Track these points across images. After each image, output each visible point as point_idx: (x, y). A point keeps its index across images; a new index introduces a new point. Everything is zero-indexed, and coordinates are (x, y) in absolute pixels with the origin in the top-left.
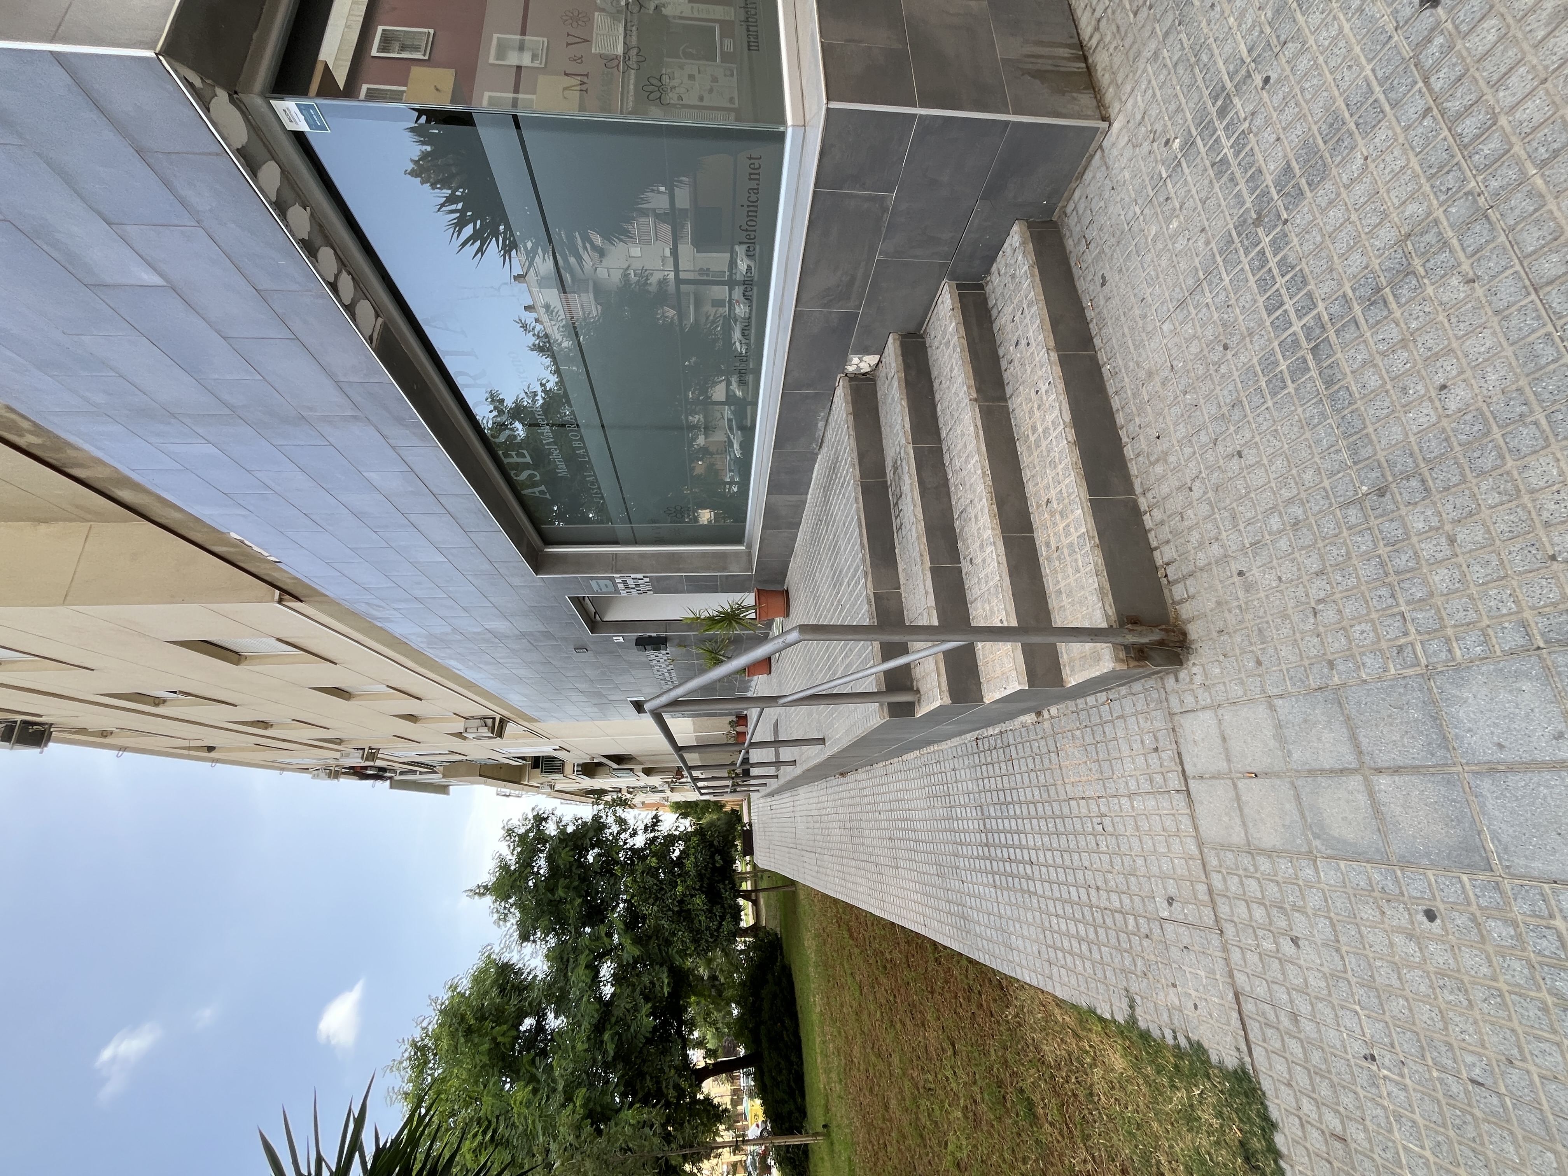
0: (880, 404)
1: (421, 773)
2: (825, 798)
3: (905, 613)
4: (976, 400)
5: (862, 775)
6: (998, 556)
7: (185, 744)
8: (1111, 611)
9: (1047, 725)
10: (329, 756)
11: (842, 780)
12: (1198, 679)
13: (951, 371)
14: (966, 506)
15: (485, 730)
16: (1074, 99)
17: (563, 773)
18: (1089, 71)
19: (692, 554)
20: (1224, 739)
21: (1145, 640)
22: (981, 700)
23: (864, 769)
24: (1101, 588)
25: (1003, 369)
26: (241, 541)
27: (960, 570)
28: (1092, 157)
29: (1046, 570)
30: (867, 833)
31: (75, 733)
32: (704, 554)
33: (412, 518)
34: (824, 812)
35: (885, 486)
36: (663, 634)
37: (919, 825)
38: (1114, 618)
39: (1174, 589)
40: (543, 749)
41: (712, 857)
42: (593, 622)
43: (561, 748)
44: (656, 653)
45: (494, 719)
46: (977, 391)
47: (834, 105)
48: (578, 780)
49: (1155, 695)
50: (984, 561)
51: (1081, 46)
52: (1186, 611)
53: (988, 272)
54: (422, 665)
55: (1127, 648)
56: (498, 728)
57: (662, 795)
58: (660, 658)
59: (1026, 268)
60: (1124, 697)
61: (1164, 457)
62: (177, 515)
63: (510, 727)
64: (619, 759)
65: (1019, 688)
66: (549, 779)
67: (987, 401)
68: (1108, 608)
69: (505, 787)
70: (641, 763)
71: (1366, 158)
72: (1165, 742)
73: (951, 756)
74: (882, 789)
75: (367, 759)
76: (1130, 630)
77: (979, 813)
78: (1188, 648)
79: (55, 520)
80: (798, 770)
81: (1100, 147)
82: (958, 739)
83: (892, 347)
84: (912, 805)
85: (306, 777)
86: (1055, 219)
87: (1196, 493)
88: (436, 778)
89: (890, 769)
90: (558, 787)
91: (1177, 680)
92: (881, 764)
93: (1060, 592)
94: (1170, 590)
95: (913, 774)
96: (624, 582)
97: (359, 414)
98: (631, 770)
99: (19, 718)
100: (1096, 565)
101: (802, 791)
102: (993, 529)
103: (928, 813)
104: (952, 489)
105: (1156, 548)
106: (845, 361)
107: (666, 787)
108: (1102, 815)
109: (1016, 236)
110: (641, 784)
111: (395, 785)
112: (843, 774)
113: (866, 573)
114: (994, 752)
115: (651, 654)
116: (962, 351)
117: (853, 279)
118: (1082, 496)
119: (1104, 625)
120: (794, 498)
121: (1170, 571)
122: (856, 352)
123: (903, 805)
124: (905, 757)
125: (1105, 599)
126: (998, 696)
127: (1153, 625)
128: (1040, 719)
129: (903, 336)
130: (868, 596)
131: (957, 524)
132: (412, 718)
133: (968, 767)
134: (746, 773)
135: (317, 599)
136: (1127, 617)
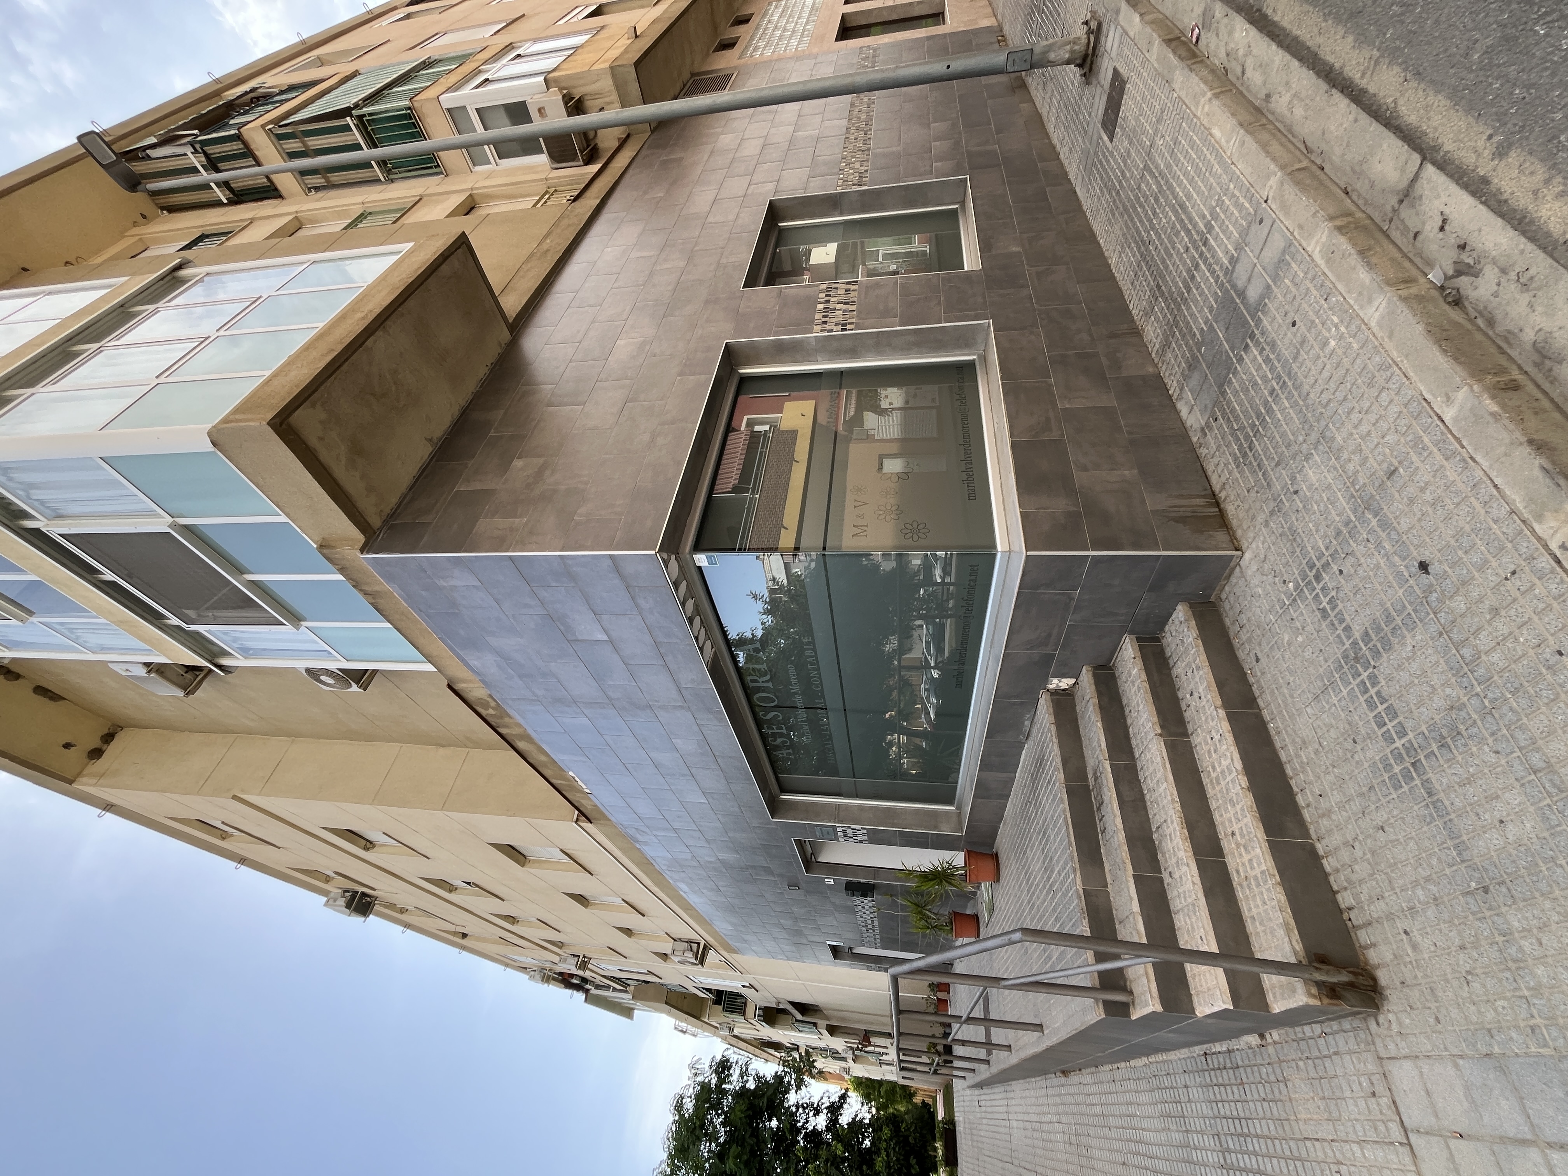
0: (1079, 717)
1: (615, 989)
2: (1043, 1100)
3: (1114, 912)
4: (1160, 735)
5: (1086, 1077)
6: (1193, 876)
7: (452, 928)
8: (1299, 947)
9: (1271, 1049)
10: (547, 958)
11: (1063, 1080)
12: (1395, 1027)
13: (1138, 705)
14: (1162, 824)
15: (690, 954)
16: (1211, 536)
17: (744, 1015)
18: (1222, 514)
19: (906, 810)
20: (1428, 1093)
21: (1334, 980)
22: (1193, 1011)
23: (1089, 1070)
24: (1286, 924)
25: (1183, 709)
26: (574, 778)
27: (1161, 880)
28: (1233, 569)
29: (1240, 895)
30: (1096, 1153)
31: (386, 907)
32: (917, 811)
33: (693, 771)
34: (1044, 1119)
35: (1087, 790)
36: (872, 881)
37: (1156, 1151)
38: (1302, 953)
39: (1358, 933)
40: (730, 983)
41: (907, 1159)
42: (808, 861)
43: (751, 986)
44: (862, 899)
45: (699, 944)
46: (1162, 727)
47: (1029, 553)
48: (758, 1027)
49: (1362, 1035)
50: (1181, 877)
51: (1214, 494)
52: (1373, 957)
53: (1162, 630)
54: (656, 884)
55: (1319, 984)
56: (701, 955)
57: (843, 1064)
58: (865, 906)
59: (1191, 639)
60: (1337, 1033)
61: (1328, 813)
62: (543, 758)
63: (711, 955)
64: (803, 1008)
65: (1225, 1007)
66: (729, 1020)
67: (1170, 736)
68: (1295, 943)
69: (686, 1021)
70: (827, 1018)
71: (1414, 647)
72: (1380, 1088)
73: (1181, 1071)
74: (1110, 1098)
75: (580, 968)
76: (1317, 969)
77: (1218, 1144)
78: (1381, 994)
79: (450, 745)
80: (1013, 1059)
81: (1238, 564)
82: (1186, 1050)
83: (1086, 676)
84: (1145, 1124)
85: (523, 977)
86: (1213, 599)
87: (1358, 852)
88: (626, 998)
89: (1118, 1075)
90: (736, 1032)
91: (1378, 1024)
92: (1108, 1067)
93: (1253, 918)
94: (1356, 934)
95: (1143, 1085)
96: (844, 832)
97: (685, 705)
98: (815, 1024)
99: (361, 889)
100: (1279, 901)
101: (1018, 1086)
102: (1186, 851)
103: (1163, 1137)
104: (1148, 804)
105: (1338, 892)
106: (1046, 681)
107: (849, 1055)
108: (1339, 1163)
109: (1181, 612)
110: (822, 1044)
111: (591, 999)
112: (1065, 1073)
113: (1074, 870)
114: (1224, 1072)
115: (858, 901)
116: (1146, 692)
117: (1049, 635)
118: (1259, 836)
119: (1293, 960)
120: (1004, 775)
121: (1353, 915)
122: (1055, 676)
123: (1135, 1122)
124: (1133, 1063)
125: (1291, 934)
126: (1208, 1011)
127: (1340, 966)
128: (1264, 1043)
129: (1095, 668)
130: (1077, 891)
131: (1155, 836)
132: (628, 932)
133: (1200, 1086)
134: (948, 1050)
135: (602, 822)
136: (1315, 954)
